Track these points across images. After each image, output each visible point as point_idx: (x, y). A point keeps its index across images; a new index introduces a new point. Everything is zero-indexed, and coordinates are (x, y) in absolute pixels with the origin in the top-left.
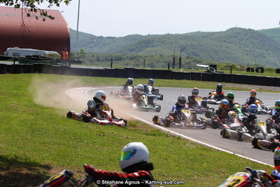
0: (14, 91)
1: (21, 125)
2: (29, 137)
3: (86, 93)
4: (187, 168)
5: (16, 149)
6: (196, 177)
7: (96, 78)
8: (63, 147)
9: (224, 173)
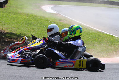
0: (20, 6)
1: (23, 21)
2: (26, 26)
3: (50, 8)
4: (93, 40)
5: (21, 31)
6: (96, 44)
7: (55, 1)
8: (40, 30)
9: (108, 43)
